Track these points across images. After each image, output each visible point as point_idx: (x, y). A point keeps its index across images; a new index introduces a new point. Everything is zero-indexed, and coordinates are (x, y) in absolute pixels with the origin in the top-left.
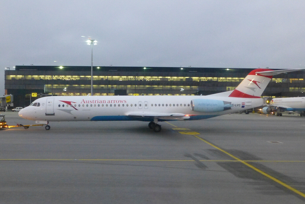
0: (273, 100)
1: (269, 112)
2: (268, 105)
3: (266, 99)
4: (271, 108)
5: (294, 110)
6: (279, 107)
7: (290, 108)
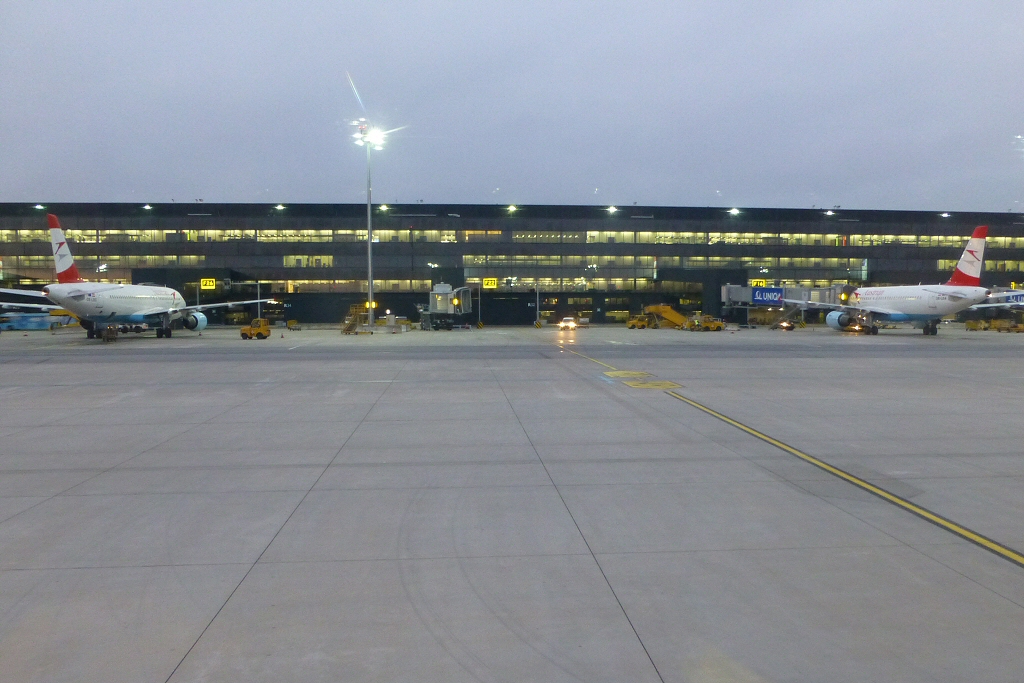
0: (857, 292)
1: (845, 325)
2: (843, 307)
3: (838, 290)
4: (848, 313)
5: (908, 319)
6: (872, 313)
7: (899, 313)
